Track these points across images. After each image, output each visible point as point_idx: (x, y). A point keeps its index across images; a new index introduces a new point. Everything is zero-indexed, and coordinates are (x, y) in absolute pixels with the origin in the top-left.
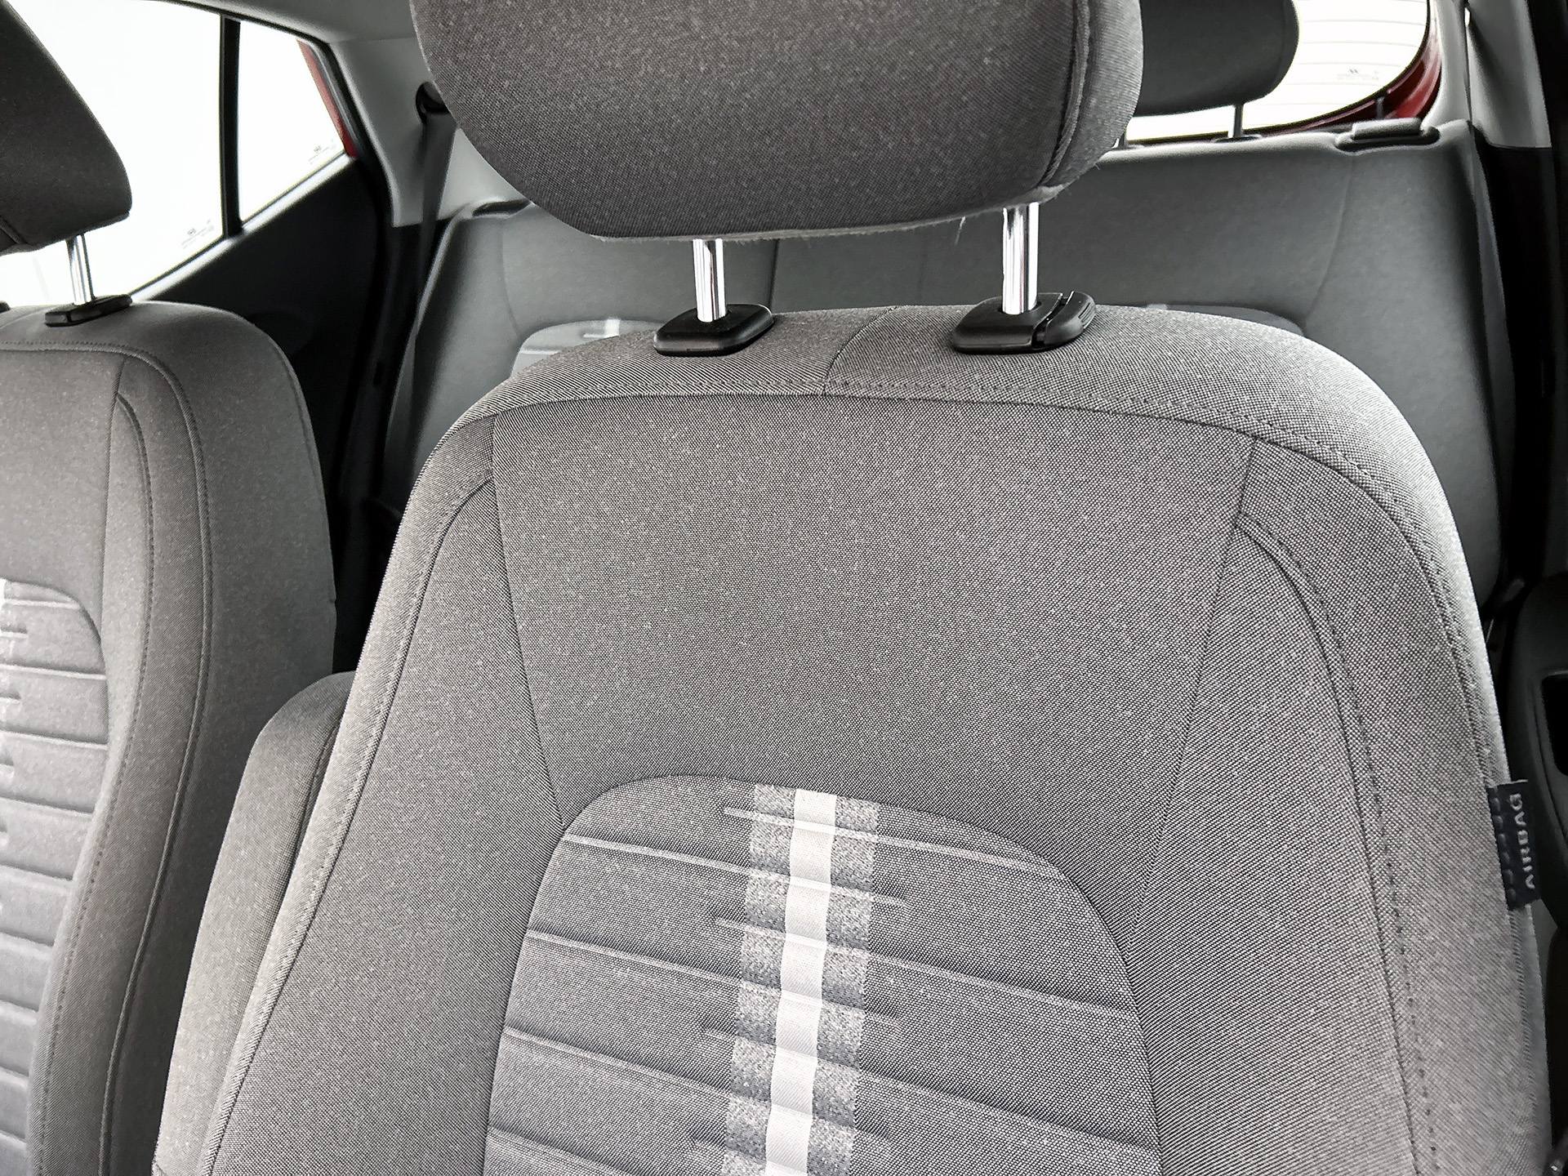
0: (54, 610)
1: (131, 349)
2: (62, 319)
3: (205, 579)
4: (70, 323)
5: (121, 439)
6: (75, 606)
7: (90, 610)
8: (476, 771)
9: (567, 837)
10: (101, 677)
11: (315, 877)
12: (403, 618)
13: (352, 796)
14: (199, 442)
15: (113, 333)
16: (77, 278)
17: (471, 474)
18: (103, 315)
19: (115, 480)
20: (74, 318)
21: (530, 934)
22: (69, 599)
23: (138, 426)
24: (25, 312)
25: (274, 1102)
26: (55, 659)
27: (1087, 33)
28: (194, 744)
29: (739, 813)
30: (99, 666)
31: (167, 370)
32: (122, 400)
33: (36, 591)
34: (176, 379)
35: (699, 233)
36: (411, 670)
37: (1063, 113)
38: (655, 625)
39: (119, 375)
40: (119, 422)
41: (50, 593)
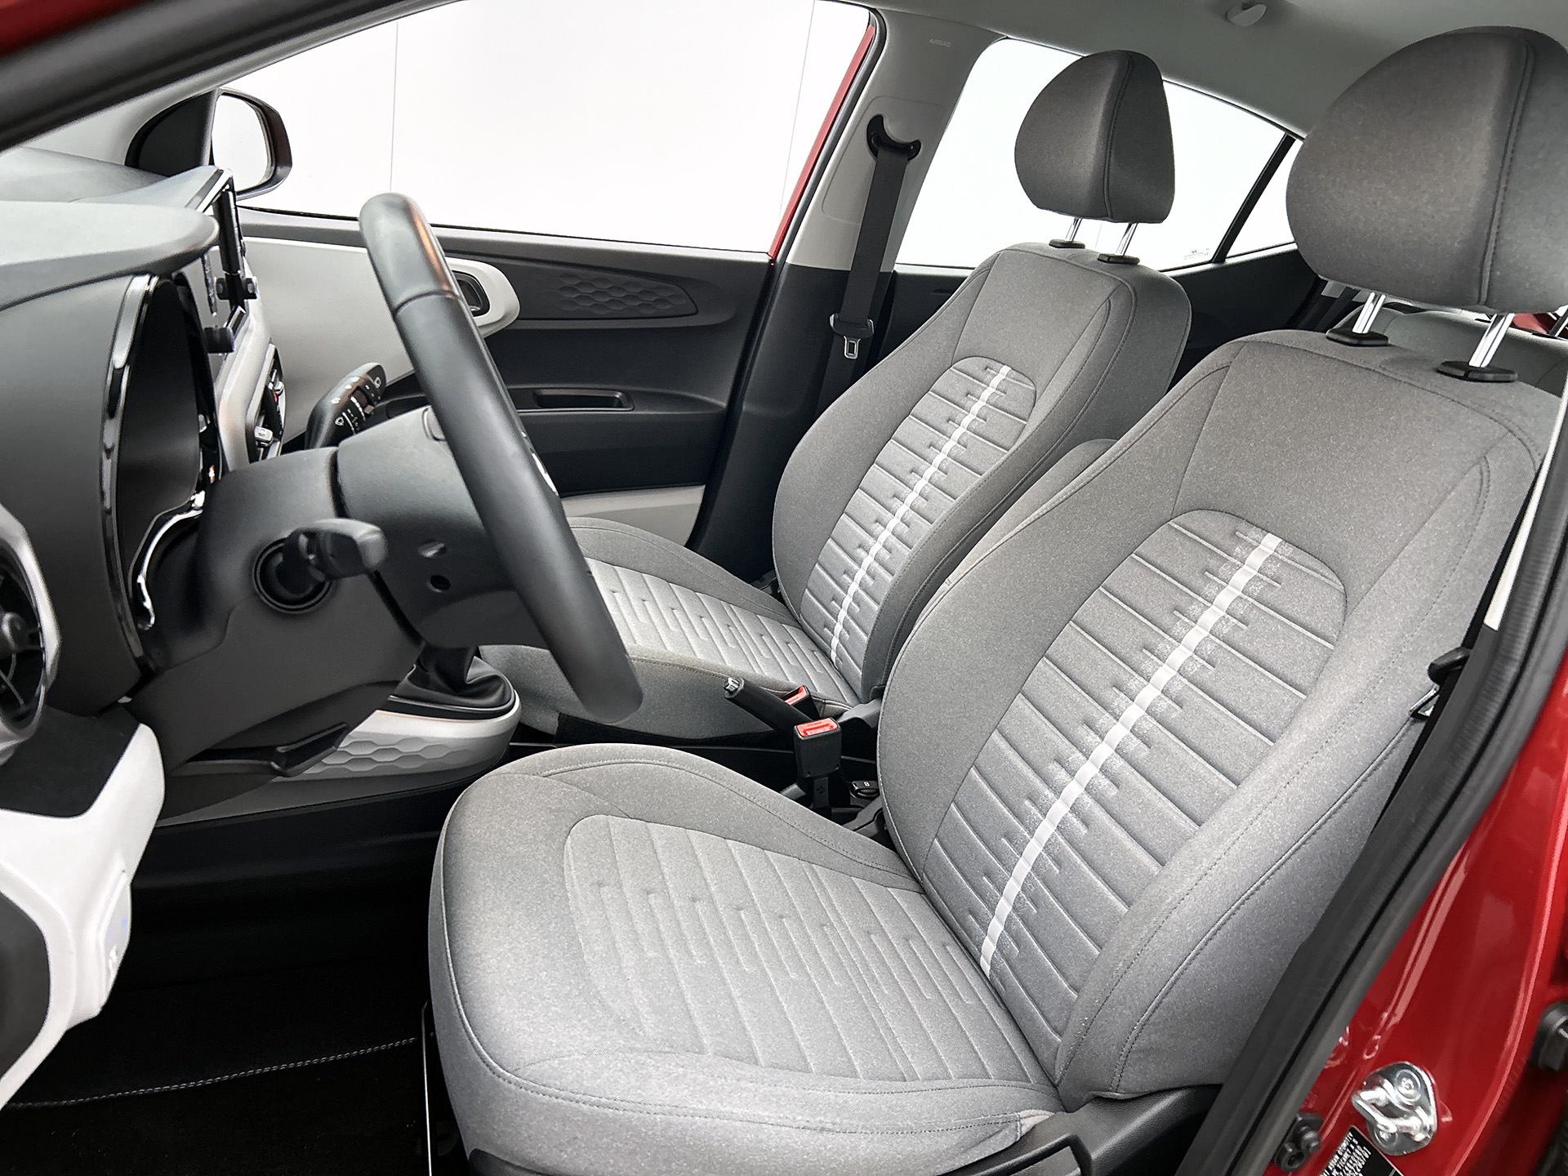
0: (1023, 388)
1: (1126, 280)
2: (1106, 259)
3: (1095, 391)
4: (1108, 262)
5: (1098, 319)
6: (1033, 388)
7: (1038, 391)
8: (1152, 479)
9: (1170, 523)
10: (1025, 423)
11: (1070, 491)
12: (1163, 410)
13: (1101, 468)
14: (1129, 331)
15: (1122, 273)
16: (1123, 242)
17: (1224, 361)
18: (1124, 263)
19: (1085, 335)
20: (1111, 260)
21: (1133, 555)
22: (1032, 384)
23: (1108, 315)
24: (1089, 251)
25: (1009, 554)
26: (1011, 409)
27: (1493, 245)
28: (1047, 457)
29: (1241, 535)
30: (1027, 417)
31: (1136, 295)
32: (1110, 302)
33: (1021, 377)
34: (1136, 301)
35: (1372, 289)
36: (1153, 430)
37: (1481, 272)
38: (1255, 445)
39: (1114, 290)
40: (1103, 310)
41: (1026, 380)
